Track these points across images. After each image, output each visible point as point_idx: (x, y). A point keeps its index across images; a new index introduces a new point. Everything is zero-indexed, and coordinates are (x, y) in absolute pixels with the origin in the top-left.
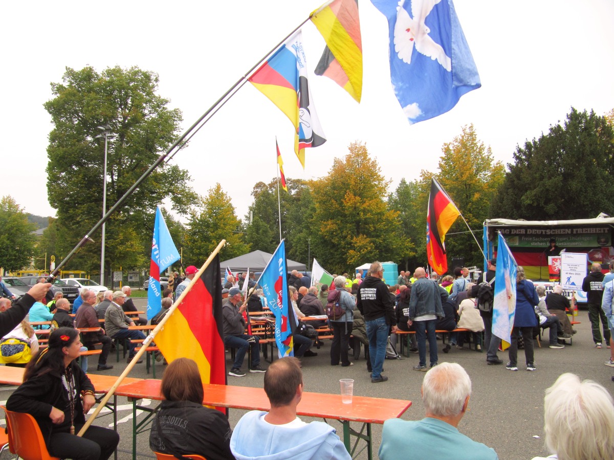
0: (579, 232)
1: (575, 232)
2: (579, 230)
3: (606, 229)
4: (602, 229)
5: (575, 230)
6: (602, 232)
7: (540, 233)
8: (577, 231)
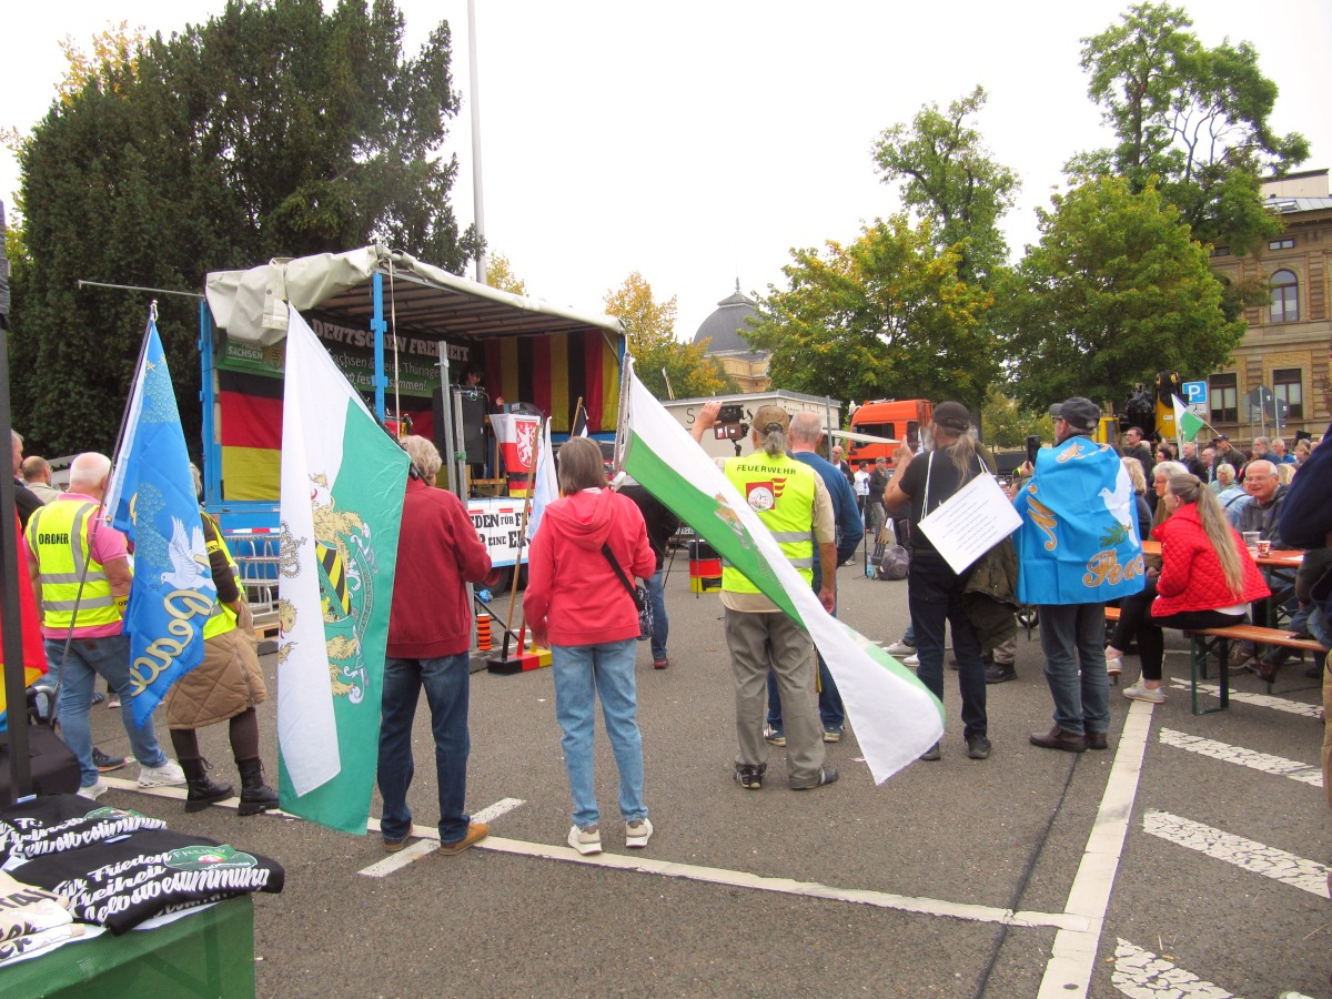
0: (420, 352)
1: (412, 351)
2: (420, 342)
3: (466, 350)
4: (458, 348)
5: (413, 341)
6: (459, 358)
7: (340, 339)
8: (416, 349)
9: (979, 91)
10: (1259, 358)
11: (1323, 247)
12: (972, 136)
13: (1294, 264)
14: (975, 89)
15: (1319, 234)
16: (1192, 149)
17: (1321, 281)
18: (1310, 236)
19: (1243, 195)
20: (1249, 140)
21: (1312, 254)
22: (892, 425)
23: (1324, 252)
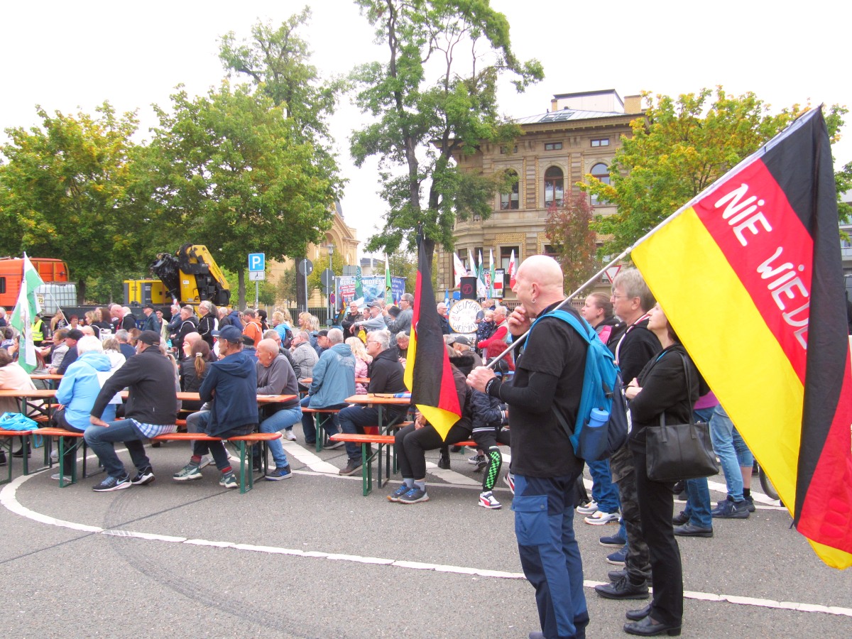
9: (307, 10)
10: (535, 235)
11: (581, 150)
12: (303, 47)
13: (561, 163)
14: (305, 8)
15: (578, 140)
16: (449, 64)
17: (579, 177)
18: (572, 140)
19: (460, 105)
20: (500, 62)
21: (573, 155)
22: (4, 278)
23: (583, 154)
